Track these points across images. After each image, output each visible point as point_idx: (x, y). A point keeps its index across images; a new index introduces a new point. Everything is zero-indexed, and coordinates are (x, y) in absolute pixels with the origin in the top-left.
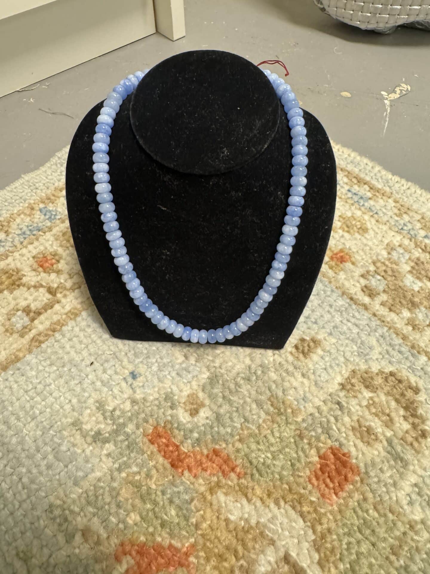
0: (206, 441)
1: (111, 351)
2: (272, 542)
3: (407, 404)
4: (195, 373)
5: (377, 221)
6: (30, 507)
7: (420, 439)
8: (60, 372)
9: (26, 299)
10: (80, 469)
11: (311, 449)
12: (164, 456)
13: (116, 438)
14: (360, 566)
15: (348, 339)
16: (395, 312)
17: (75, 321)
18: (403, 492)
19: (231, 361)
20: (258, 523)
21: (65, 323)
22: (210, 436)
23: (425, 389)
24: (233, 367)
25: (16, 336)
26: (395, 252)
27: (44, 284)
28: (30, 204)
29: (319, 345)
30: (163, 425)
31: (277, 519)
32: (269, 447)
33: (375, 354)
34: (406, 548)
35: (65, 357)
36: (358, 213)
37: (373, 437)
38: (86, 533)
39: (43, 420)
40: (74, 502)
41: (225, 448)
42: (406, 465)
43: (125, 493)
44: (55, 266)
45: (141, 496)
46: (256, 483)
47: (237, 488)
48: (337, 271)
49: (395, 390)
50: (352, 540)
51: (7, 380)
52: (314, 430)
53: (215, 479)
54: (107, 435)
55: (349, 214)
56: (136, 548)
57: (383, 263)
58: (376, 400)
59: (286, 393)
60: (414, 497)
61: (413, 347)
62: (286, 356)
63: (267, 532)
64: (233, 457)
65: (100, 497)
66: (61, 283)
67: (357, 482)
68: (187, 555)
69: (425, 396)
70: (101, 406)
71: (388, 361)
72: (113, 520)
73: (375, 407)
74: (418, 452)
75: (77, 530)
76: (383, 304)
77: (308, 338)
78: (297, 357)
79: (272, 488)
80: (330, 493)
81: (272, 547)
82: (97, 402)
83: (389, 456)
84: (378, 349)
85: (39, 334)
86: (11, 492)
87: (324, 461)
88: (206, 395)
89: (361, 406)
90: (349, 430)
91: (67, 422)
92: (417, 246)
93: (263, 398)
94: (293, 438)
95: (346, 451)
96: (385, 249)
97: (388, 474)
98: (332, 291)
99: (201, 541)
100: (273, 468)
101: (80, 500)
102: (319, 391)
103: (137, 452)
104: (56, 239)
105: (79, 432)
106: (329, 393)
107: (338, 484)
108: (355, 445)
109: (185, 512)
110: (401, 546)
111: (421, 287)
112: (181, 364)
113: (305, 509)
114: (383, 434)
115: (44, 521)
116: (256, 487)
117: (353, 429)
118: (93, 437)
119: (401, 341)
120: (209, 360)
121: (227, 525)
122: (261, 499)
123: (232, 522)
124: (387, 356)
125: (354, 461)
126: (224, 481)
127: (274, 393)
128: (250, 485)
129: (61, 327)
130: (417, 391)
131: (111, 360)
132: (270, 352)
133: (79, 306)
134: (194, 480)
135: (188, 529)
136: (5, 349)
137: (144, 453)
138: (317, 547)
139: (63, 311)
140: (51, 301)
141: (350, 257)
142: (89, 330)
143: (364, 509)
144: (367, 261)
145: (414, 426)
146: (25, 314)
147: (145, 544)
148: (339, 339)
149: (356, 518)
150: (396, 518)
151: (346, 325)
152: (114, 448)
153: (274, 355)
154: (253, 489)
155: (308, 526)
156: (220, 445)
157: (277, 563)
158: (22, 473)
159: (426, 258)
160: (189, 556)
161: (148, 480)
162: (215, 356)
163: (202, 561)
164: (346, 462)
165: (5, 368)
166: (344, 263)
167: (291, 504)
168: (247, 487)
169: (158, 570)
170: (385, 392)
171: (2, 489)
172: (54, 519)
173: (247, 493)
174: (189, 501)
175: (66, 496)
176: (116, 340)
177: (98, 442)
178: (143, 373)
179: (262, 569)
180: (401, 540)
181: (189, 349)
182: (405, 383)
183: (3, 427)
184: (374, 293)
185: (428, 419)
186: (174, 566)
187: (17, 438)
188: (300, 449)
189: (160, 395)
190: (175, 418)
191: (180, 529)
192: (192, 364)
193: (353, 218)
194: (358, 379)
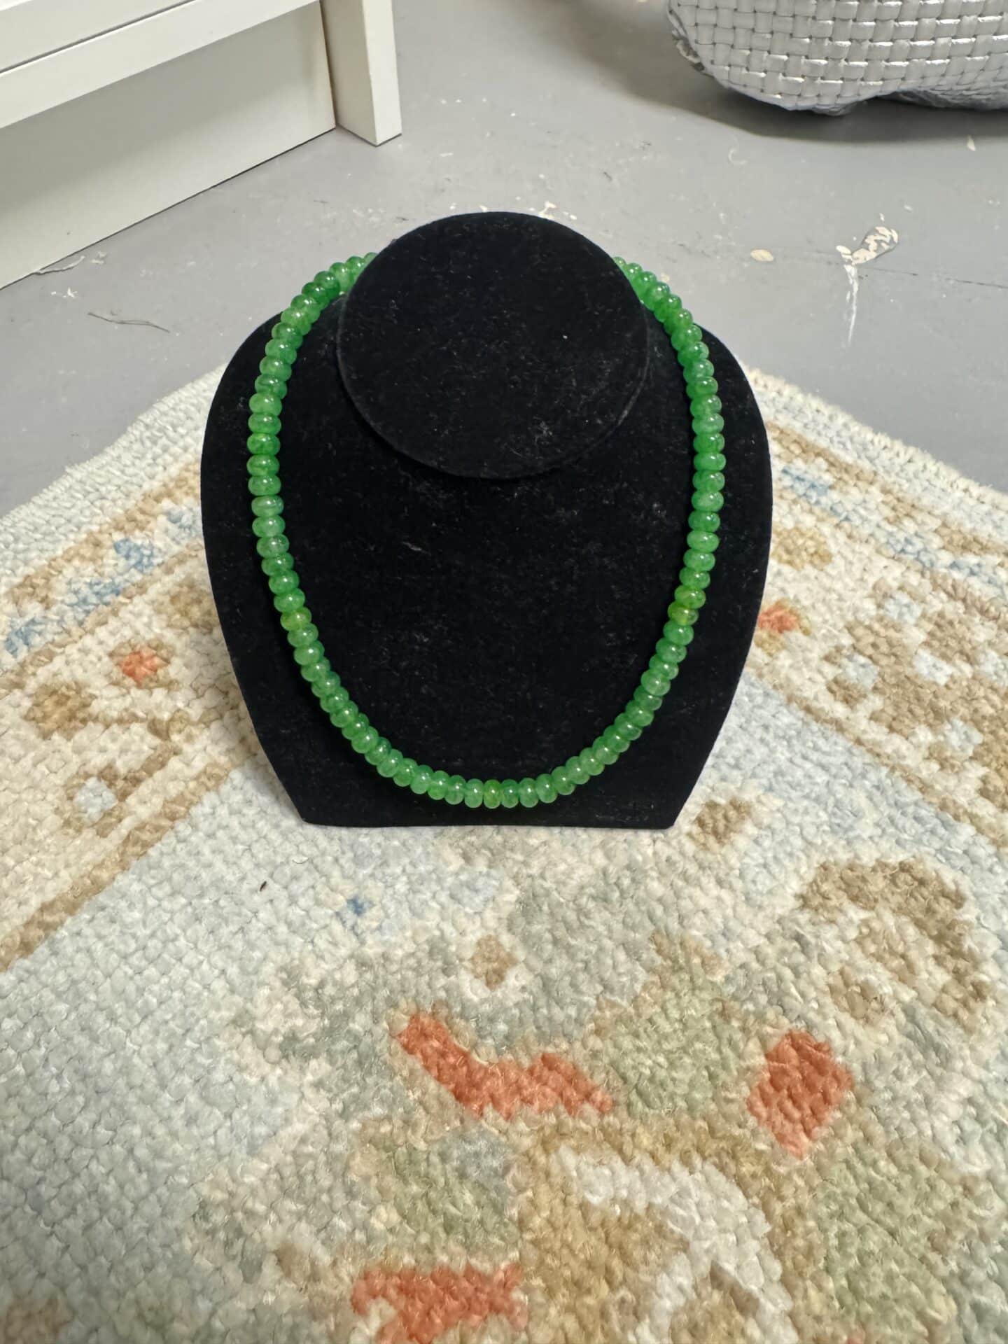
0: (525, 1041)
1: (304, 855)
2: (683, 1246)
3: (939, 930)
4: (490, 892)
5: (850, 536)
6: (158, 1209)
7: (972, 1003)
8: (195, 909)
9: (103, 751)
10: (260, 1118)
11: (748, 1039)
12: (439, 1079)
13: (333, 1048)
14: (868, 1281)
15: (807, 797)
16: (900, 732)
17: (218, 792)
18: (945, 1118)
19: (565, 861)
20: (650, 1206)
21: (195, 799)
22: (533, 1028)
23: (975, 895)
24: (569, 874)
25: (88, 834)
26: (892, 601)
27: (140, 714)
28: (91, 534)
29: (749, 813)
30: (430, 1010)
31: (690, 1195)
32: (659, 1043)
33: (866, 828)
34: (960, 1236)
35: (204, 875)
36: (809, 521)
37: (874, 1005)
38: (285, 1257)
39: (169, 1017)
40: (253, 1192)
41: (567, 1052)
42: (948, 1059)
43: (362, 1165)
44: (161, 672)
45: (397, 1168)
46: (638, 1122)
47: (600, 1136)
48: (774, 652)
49: (912, 901)
50: (848, 1227)
51: (78, 934)
52: (751, 999)
54: (312, 1040)
55: (789, 524)
56: (396, 1280)
57: (869, 628)
58: (876, 925)
59: (685, 922)
60: (969, 1126)
61: (943, 807)
62: (679, 842)
63: (671, 1225)
64: (585, 1069)
65: (309, 1178)
66: (179, 710)
67: (848, 1104)
68: (505, 1286)
69: (977, 911)
70: (291, 977)
71: (893, 841)
72: (342, 1224)
73: (874, 942)
74: (969, 1030)
75: (265, 1252)
76: (874, 717)
77: (722, 801)
78: (704, 845)
79: (674, 1129)
80: (794, 1131)
81: (684, 1256)
82: (283, 969)
83: (911, 1043)
84: (871, 817)
85: (141, 827)
86: (112, 1181)
87: (776, 1064)
88: (517, 940)
89: (845, 941)
90: (824, 993)
91: (221, 1019)
92: (936, 586)
93: (639, 937)
94: (710, 1018)
95: (821, 1039)
96: (871, 596)
97: (912, 1082)
98: (767, 695)
99: (532, 1254)
100: (671, 1087)
101: (265, 1186)
102: (756, 915)
103: (381, 1074)
104: (158, 611)
105: (248, 1038)
106: (776, 918)
107: (808, 1112)
108: (839, 1026)
109: (493, 1195)
110: (948, 1232)
111: (952, 676)
112: (457, 874)
113: (747, 1169)
114: (895, 997)
115: (191, 1240)
116: (640, 1130)
117: (833, 990)
118: (281, 1046)
119: (918, 795)
120: (516, 862)
121: (584, 1216)
122: (653, 1156)
123: (595, 1209)
124: (891, 830)
125: (840, 1059)
126: (570, 1123)
127: (662, 925)
128: (628, 1126)
129: (188, 808)
130: (958, 900)
131: (306, 874)
132: (645, 836)
133: (223, 760)
134: (508, 1124)
135: (503, 1230)
136: (67, 866)
137: (395, 1074)
138: (776, 1247)
139: (189, 772)
140: (159, 751)
141: (798, 617)
142: (251, 812)
143: (868, 1160)
144: (834, 626)
145: (958, 976)
146: (103, 784)
147: (414, 1272)
148: (790, 799)
149: (852, 1180)
150: (934, 1173)
151: (801, 767)
152: (329, 1068)
153: (654, 841)
154: (633, 1135)
155: (754, 1205)
156: (556, 1046)
157: (695, 1288)
158: (132, 1136)
159: (957, 613)
160: (510, 1290)
161: (409, 1132)
162: (530, 852)
163: (540, 1298)
164: (823, 1062)
165: (72, 908)
166: (786, 633)
167: (716, 1160)
168: (620, 1132)
169: (447, 1325)
170: (893, 906)
171: (92, 1177)
172: (212, 1232)
173: (622, 1144)
174: (500, 1170)
175: (234, 1181)
176: (312, 830)
177: (292, 1058)
178: (376, 900)
179: (667, 1304)
180: (949, 1220)
181: (473, 839)
182: (933, 886)
183: (81, 1040)
184: (855, 695)
185: (985, 960)
186: (480, 1314)
187: (114, 1062)
188: (726, 1042)
189: (418, 945)
190: (455, 994)
191: (487, 1234)
192: (480, 874)
193: (799, 531)
194: (834, 883)
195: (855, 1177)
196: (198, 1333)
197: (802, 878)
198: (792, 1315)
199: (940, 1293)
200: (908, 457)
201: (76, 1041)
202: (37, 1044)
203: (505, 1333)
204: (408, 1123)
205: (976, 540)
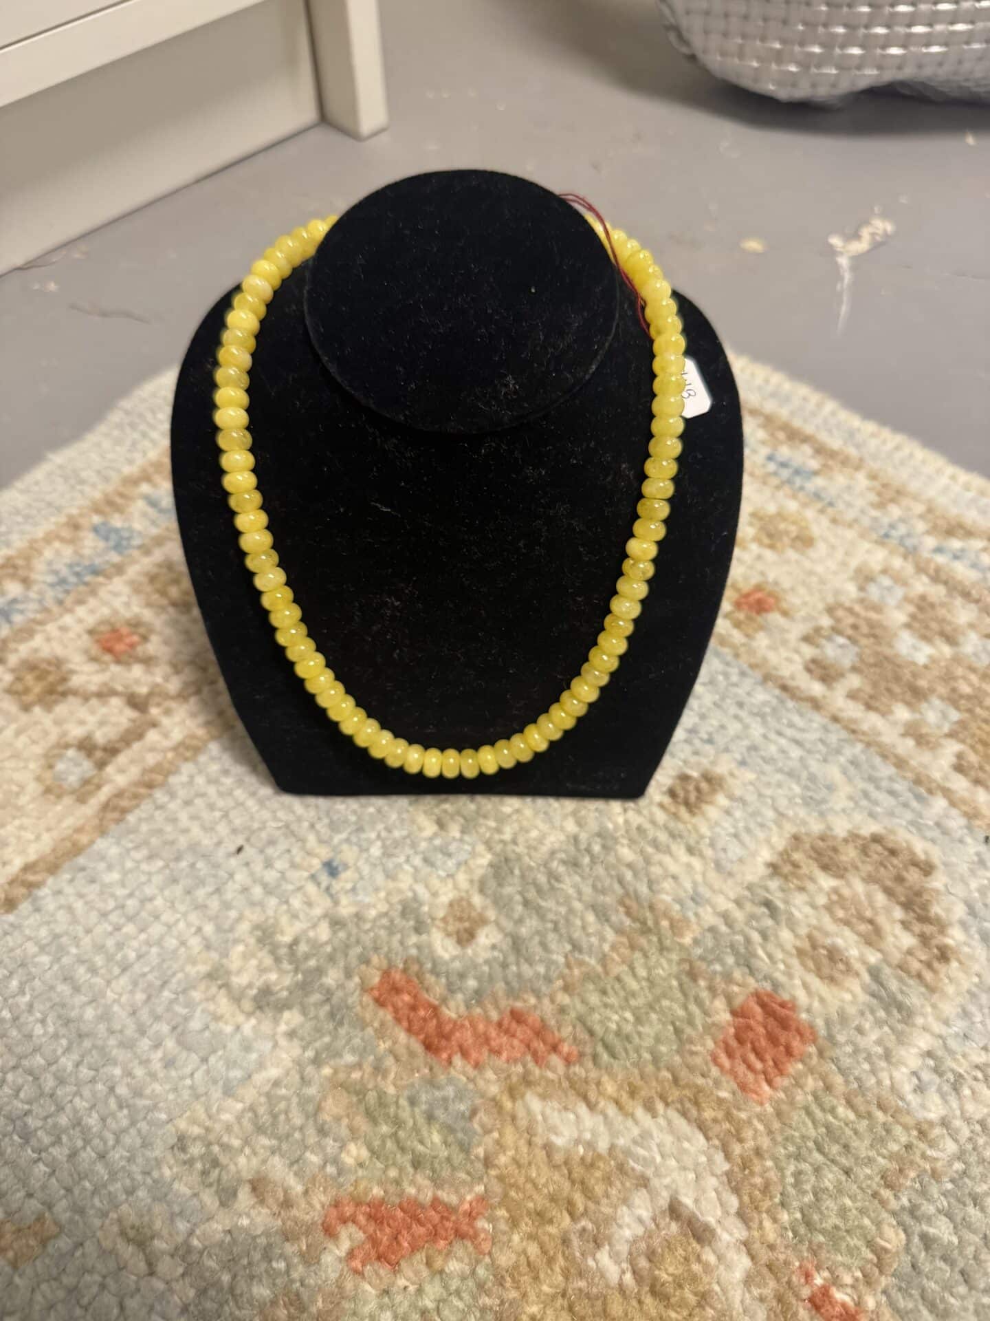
0: (494, 996)
1: (281, 821)
2: (643, 1182)
3: (907, 897)
4: (463, 856)
5: (834, 521)
6: (138, 1141)
7: (935, 964)
8: (172, 871)
9: (83, 723)
10: (235, 1062)
11: (715, 996)
12: (409, 1030)
13: (306, 1000)
14: (821, 1213)
15: (780, 771)
16: (876, 710)
17: (196, 762)
18: (904, 1069)
19: (536, 827)
20: (612, 1148)
21: (173, 769)
22: (502, 984)
23: (946, 865)
24: (541, 840)
25: (68, 800)
26: (874, 584)
27: (120, 688)
28: (70, 517)
29: (721, 786)
30: (401, 966)
31: (651, 1136)
32: (627, 1000)
33: (839, 801)
34: (912, 1174)
35: (181, 839)
36: (792, 506)
37: (841, 966)
38: (259, 1186)
39: (146, 969)
40: (228, 1128)
41: (535, 1007)
42: (909, 1016)
43: (333, 1107)
44: (140, 649)
45: (367, 1110)
46: (603, 1072)
47: (565, 1084)
48: (750, 632)
49: (882, 869)
50: (805, 1166)
51: (59, 892)
52: (719, 960)
53: (519, 1069)
54: (285, 993)
55: (771, 509)
56: (365, 1208)
57: (850, 611)
58: (846, 892)
59: (655, 887)
60: (926, 1076)
61: (918, 781)
62: (650, 812)
63: (632, 1163)
64: (553, 1022)
65: (282, 1117)
66: (157, 685)
67: (810, 1056)
68: (471, 1216)
69: (945, 879)
70: (265, 935)
71: (866, 813)
72: (314, 1158)
73: (843, 908)
74: (932, 990)
75: (240, 1181)
76: (852, 695)
77: (695, 774)
78: (675, 814)
79: (638, 1078)
80: (756, 1081)
81: (644, 1191)
82: (257, 927)
83: (874, 1001)
84: (845, 790)
85: (120, 794)
86: (95, 1115)
87: (741, 1020)
88: (488, 901)
89: (813, 906)
90: (792, 955)
91: (198, 972)
92: (919, 569)
93: (608, 900)
94: (678, 978)
95: (785, 997)
96: (852, 579)
97: (873, 1037)
98: (743, 674)
99: (497, 1188)
100: (636, 1040)
101: (239, 1123)
102: (725, 881)
103: (351, 1024)
105: (223, 991)
106: (746, 884)
107: (771, 1063)
108: (806, 986)
109: (460, 1135)
110: (901, 1171)
111: (930, 657)
112: (431, 839)
113: (708, 1114)
114: (862, 960)
115: (170, 1168)
116: (605, 1079)
117: (800, 953)
118: (255, 998)
119: (893, 770)
120: (489, 828)
121: (549, 1155)
122: (617, 1102)
123: (559, 1149)
124: (864, 803)
125: (804, 1016)
126: (537, 1072)
127: (631, 889)
128: (593, 1075)
129: (166, 777)
130: (927, 869)
131: (282, 839)
132: (616, 806)
133: (201, 732)
134: (476, 1072)
135: (469, 1166)
136: (49, 830)
137: (367, 1025)
138: (734, 1184)
139: (167, 743)
140: (138, 724)
141: (777, 599)
142: (228, 781)
143: (827, 1106)
144: (813, 608)
145: (924, 939)
146: (83, 754)
147: (382, 1202)
148: (763, 773)
149: (810, 1124)
150: (890, 1119)
151: (775, 743)
152: (302, 1019)
153: (625, 811)
154: (598, 1084)
155: (715, 1147)
157: (654, 1219)
158: (113, 1076)
159: (939, 596)
160: (475, 1219)
161: (379, 1078)
162: (502, 819)
163: (503, 1226)
164: (788, 1018)
165: (53, 869)
166: (764, 615)
167: (679, 1106)
168: (586, 1081)
169: (414, 1248)
170: (863, 874)
171: (75, 1111)
172: (190, 1162)
173: (587, 1091)
174: (467, 1114)
175: (210, 1117)
176: (287, 799)
177: (266, 1009)
178: (351, 862)
179: (627, 1233)
180: (902, 1160)
181: (447, 806)
182: (905, 856)
183: (64, 989)
184: (832, 673)
185: (951, 924)
186: (446, 1239)
187: (95, 1009)
188: (692, 999)
189: (391, 905)
190: (426, 951)
191: (454, 1169)
192: (454, 838)
193: (781, 516)
194: (805, 852)
195: (813, 1122)
196: (177, 1249)
198: (746, 1244)
199: (889, 1225)
200: (894, 445)
201: (59, 989)
202: (22, 992)
203: (469, 1255)
204: (378, 1069)
205: (961, 526)
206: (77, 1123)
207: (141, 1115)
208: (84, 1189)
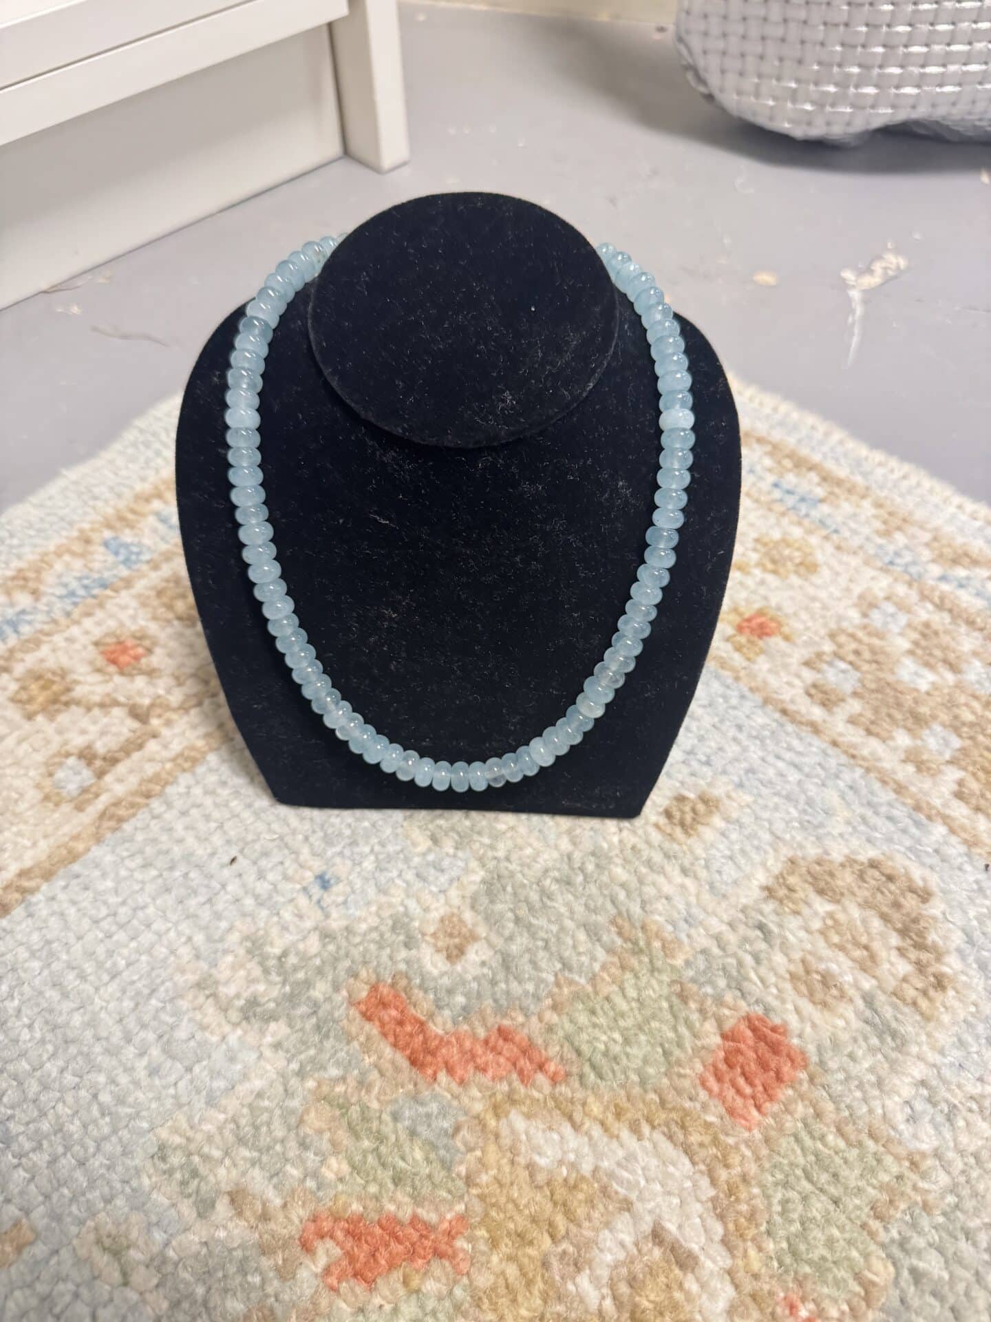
0: (482, 1013)
1: (275, 833)
2: (627, 1206)
3: (904, 923)
4: (454, 873)
5: (839, 548)
6: (119, 1149)
7: (932, 992)
8: (165, 880)
9: (83, 732)
10: (219, 1073)
11: (705, 1019)
12: (395, 1045)
13: (292, 1012)
14: (808, 1244)
15: (777, 794)
16: (877, 735)
17: (194, 774)
18: (897, 1099)
19: (530, 845)
20: (596, 1170)
21: (170, 779)
22: (490, 1002)
23: (944, 892)
24: (534, 858)
25: (67, 808)
26: (877, 611)
27: (122, 699)
28: (82, 531)
29: (717, 807)
30: (389, 981)
31: (636, 1159)
32: (616, 1020)
33: (837, 826)
34: (903, 1206)
35: (176, 849)
36: (797, 532)
37: (834, 992)
38: (238, 1198)
39: (135, 978)
40: (210, 1139)
41: (523, 1025)
42: (903, 1045)
43: (315, 1120)
44: (144, 661)
45: (349, 1124)
46: (589, 1092)
47: (551, 1104)
48: (751, 656)
49: (879, 896)
50: (793, 1195)
51: (53, 899)
52: (711, 982)
53: (504, 1087)
54: (272, 1005)
55: (776, 535)
56: (343, 1224)
57: (852, 636)
58: (841, 917)
59: (648, 908)
60: (919, 1106)
61: (917, 808)
62: (645, 832)
63: (615, 1186)
64: (540, 1041)
65: (264, 1129)
66: (159, 697)
67: (801, 1082)
68: (451, 1235)
69: (943, 906)
70: (255, 946)
71: (864, 838)
72: (294, 1172)
73: (838, 933)
74: (927, 1018)
75: (219, 1192)
76: (852, 721)
77: (692, 796)
78: (671, 835)
79: (625, 1099)
80: (745, 1106)
81: (627, 1215)
82: (247, 938)
83: (868, 1028)
84: (843, 814)
85: (117, 804)
86: (77, 1122)
87: (732, 1044)
88: (479, 918)
89: (808, 931)
90: (785, 979)
91: (186, 981)
92: (924, 597)
93: (601, 919)
94: (668, 999)
95: (777, 1021)
96: (855, 605)
97: (866, 1065)
98: (743, 697)
99: (478, 1207)
100: (624, 1061)
101: (221, 1133)
102: (719, 903)
103: (337, 1038)
104: (144, 605)
105: (211, 1000)
106: (740, 906)
107: (760, 1088)
108: (797, 1010)
109: (442, 1152)
110: (891, 1202)
111: (933, 683)
112: (424, 854)
113: (694, 1138)
114: (856, 986)
115: (150, 1177)
116: (591, 1099)
117: (793, 977)
118: (242, 1009)
119: (892, 796)
120: (482, 844)
121: (531, 1175)
122: (602, 1124)
123: (542, 1169)
124: (862, 828)
125: (795, 1041)
126: (522, 1090)
127: (624, 909)
128: (579, 1095)
129: (164, 786)
130: (925, 896)
131: (275, 851)
132: (611, 825)
133: (200, 743)
134: (461, 1089)
135: (450, 1184)
136: (45, 836)
137: (353, 1039)
138: (719, 1210)
139: (166, 754)
140: (138, 734)
141: (780, 625)
142: (224, 793)
143: (817, 1134)
144: (816, 633)
145: (920, 967)
146: (83, 763)
147: (361, 1217)
148: (760, 796)
149: (799, 1152)
150: (882, 1149)
151: (773, 766)
152: (288, 1030)
153: (621, 830)
154: (584, 1104)
155: (701, 1172)
156: (513, 1019)
157: (636, 1244)
158: (97, 1083)
159: (943, 624)
160: (453, 1238)
161: (363, 1093)
162: (496, 836)
163: (482, 1247)
164: (779, 1043)
165: (48, 875)
166: (766, 639)
167: (666, 1130)
168: (572, 1102)
169: (392, 1266)
170: (859, 900)
171: (58, 1117)
172: (170, 1172)
173: (572, 1111)
174: (450, 1131)
175: (192, 1127)
176: (284, 810)
177: (253, 1020)
178: (343, 876)
179: (609, 1258)
180: (893, 1193)
181: (441, 822)
182: (903, 883)
183: (52, 994)
184: (833, 698)
185: (948, 952)
186: (424, 1258)
187: (83, 1016)
188: (682, 1021)
189: (382, 919)
190: (416, 966)
191: (435, 1186)
192: (447, 854)
193: (785, 542)
194: (801, 876)
195: (803, 1149)
196: (153, 1259)
197: (768, 870)
198: (731, 1273)
199: (878, 1257)
200: (901, 474)
201: (47, 994)
202: (11, 996)
203: (447, 1275)
204: (363, 1084)
205: (966, 555)
206: (59, 1129)
207: (124, 1123)
208: (62, 1196)
